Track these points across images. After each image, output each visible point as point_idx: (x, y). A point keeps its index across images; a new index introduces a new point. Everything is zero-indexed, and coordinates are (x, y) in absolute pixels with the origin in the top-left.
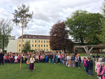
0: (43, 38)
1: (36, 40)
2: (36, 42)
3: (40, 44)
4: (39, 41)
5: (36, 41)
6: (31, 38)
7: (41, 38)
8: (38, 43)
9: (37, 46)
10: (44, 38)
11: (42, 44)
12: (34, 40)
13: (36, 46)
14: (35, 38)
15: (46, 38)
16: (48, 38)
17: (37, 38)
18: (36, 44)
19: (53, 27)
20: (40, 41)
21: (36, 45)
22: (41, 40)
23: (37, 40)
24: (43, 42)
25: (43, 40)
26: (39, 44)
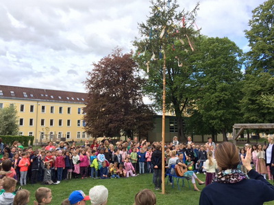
0: (56, 100)
1: (34, 104)
2: (32, 110)
3: (47, 116)
4: (43, 108)
5: (32, 107)
6: (16, 96)
7: (51, 99)
8: (38, 115)
9: (37, 122)
10: (59, 99)
11: (51, 116)
12: (27, 104)
13: (31, 124)
14: (29, 97)
15: (67, 100)
16: (70, 98)
17: (35, 97)
18: (33, 115)
19: (98, 66)
20: (48, 109)
21: (31, 120)
22: (48, 105)
23: (37, 105)
24: (56, 109)
25: (57, 106)
26: (41, 116)
